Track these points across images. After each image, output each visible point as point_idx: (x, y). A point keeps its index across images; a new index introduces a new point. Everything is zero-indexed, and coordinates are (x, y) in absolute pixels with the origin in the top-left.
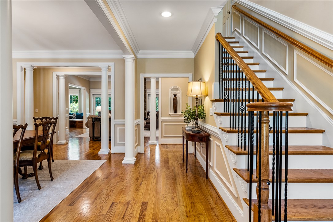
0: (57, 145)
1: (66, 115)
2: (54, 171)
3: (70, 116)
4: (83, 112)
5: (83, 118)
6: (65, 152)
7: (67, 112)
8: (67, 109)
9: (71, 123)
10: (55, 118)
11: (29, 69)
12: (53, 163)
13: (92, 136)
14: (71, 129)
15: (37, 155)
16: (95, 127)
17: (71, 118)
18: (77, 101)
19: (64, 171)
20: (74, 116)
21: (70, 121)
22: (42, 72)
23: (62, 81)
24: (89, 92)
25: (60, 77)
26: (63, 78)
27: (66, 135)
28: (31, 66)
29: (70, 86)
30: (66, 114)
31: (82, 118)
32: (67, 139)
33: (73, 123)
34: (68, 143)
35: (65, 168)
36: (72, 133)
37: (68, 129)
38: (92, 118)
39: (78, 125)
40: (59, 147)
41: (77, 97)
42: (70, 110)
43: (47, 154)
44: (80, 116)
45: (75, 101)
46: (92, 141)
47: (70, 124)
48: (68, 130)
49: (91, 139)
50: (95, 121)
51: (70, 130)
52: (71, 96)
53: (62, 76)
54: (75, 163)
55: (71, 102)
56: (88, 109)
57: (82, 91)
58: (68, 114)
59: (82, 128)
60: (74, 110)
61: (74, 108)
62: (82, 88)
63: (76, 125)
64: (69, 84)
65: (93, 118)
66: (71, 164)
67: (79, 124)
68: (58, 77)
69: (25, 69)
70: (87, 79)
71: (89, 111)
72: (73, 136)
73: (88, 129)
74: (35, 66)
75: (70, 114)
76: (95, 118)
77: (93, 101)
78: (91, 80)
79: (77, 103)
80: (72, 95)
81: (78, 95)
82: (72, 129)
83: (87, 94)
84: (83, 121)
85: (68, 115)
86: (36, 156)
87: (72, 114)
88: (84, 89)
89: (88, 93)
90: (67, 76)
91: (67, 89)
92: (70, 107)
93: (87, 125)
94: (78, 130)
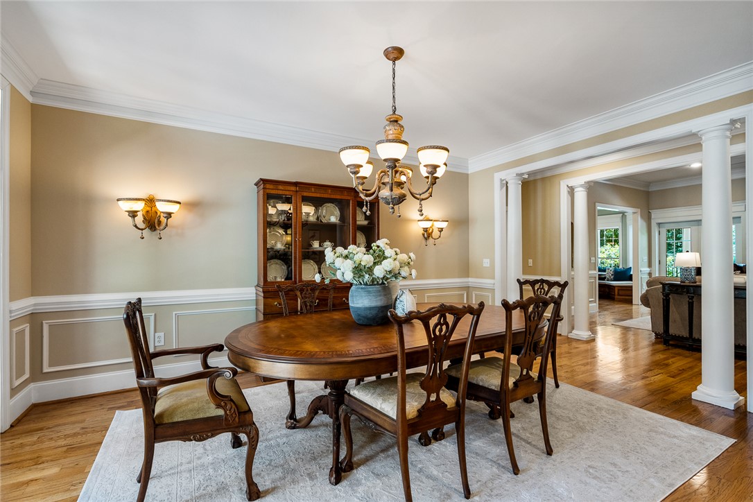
0: (569, 340)
1: (591, 272)
2: (558, 419)
3: (599, 275)
4: (631, 264)
5: (632, 280)
6: (587, 364)
7: (592, 265)
8: (593, 258)
9: (602, 290)
10: (562, 283)
11: (513, 181)
12: (558, 390)
13: (661, 330)
14: (601, 302)
15: (511, 381)
16: (672, 309)
17: (600, 278)
18: (616, 242)
19: (582, 429)
20: (609, 274)
21: (599, 284)
22: (539, 185)
23: (581, 197)
24: (648, 219)
25: (576, 190)
26: (583, 189)
27: (591, 316)
28: (517, 175)
29: (599, 208)
30: (590, 269)
31: (630, 278)
32: (592, 326)
33: (607, 290)
34: (593, 340)
35: (585, 420)
36: (606, 312)
37: (595, 302)
38: (661, 283)
39: (619, 295)
40: (574, 344)
41: (616, 231)
42: (600, 260)
43: (536, 379)
44: (624, 274)
45: (612, 241)
46: (661, 347)
47: (599, 291)
48: (595, 306)
49: (656, 338)
50: (671, 292)
51: (599, 304)
52: (602, 231)
53: (581, 186)
54: (614, 412)
55: (602, 244)
56: (646, 259)
57: (630, 218)
58: (595, 270)
59: (630, 302)
60: (609, 261)
61: (609, 255)
62: (629, 210)
63: (614, 295)
64: (597, 204)
65: (664, 285)
66: (604, 413)
67: (621, 292)
68: (571, 191)
69: (507, 183)
70: (642, 189)
71: (647, 264)
72: (607, 320)
73: (647, 310)
74: (523, 174)
75: (600, 270)
76: (672, 285)
77: (659, 240)
78: (652, 189)
79: (616, 246)
80: (602, 228)
81: (618, 226)
82: (605, 302)
83: (641, 224)
84: (632, 287)
85: (595, 272)
86: (507, 384)
87: (604, 271)
88: (634, 213)
89: (645, 221)
90: (592, 184)
91: (592, 216)
92: (600, 255)
93: (645, 300)
94: (619, 308)
